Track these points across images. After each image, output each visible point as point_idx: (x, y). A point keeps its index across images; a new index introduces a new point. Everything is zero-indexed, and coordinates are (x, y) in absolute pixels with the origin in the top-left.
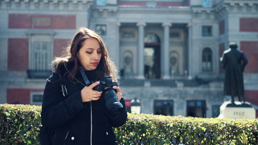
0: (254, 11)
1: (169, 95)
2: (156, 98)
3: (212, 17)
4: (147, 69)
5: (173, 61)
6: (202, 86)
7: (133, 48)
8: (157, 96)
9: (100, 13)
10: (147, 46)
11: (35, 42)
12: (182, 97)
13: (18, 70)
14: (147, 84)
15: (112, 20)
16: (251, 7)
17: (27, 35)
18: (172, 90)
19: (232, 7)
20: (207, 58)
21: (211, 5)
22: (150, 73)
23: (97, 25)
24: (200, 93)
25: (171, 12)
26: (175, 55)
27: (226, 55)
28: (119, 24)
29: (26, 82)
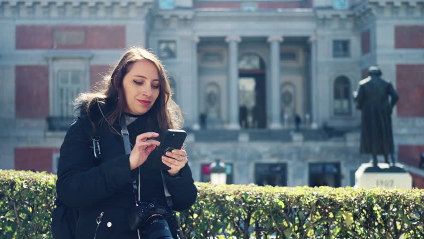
0: (417, 13)
1: (280, 155)
2: (258, 161)
3: (349, 25)
4: (243, 112)
5: (286, 99)
6: (334, 139)
7: (220, 79)
8: (260, 156)
9: (166, 22)
10: (243, 74)
11: (59, 71)
12: (301, 159)
13: (32, 116)
14: (244, 138)
15: (185, 32)
16: (413, 7)
17: (47, 59)
18: (285, 147)
19: (382, 8)
20: (342, 93)
21: (347, 6)
22: (250, 119)
23: (161, 42)
24: (330, 150)
25: (282, 18)
26: (290, 89)
27: (362, 87)
28: (197, 40)
29: (45, 137)
